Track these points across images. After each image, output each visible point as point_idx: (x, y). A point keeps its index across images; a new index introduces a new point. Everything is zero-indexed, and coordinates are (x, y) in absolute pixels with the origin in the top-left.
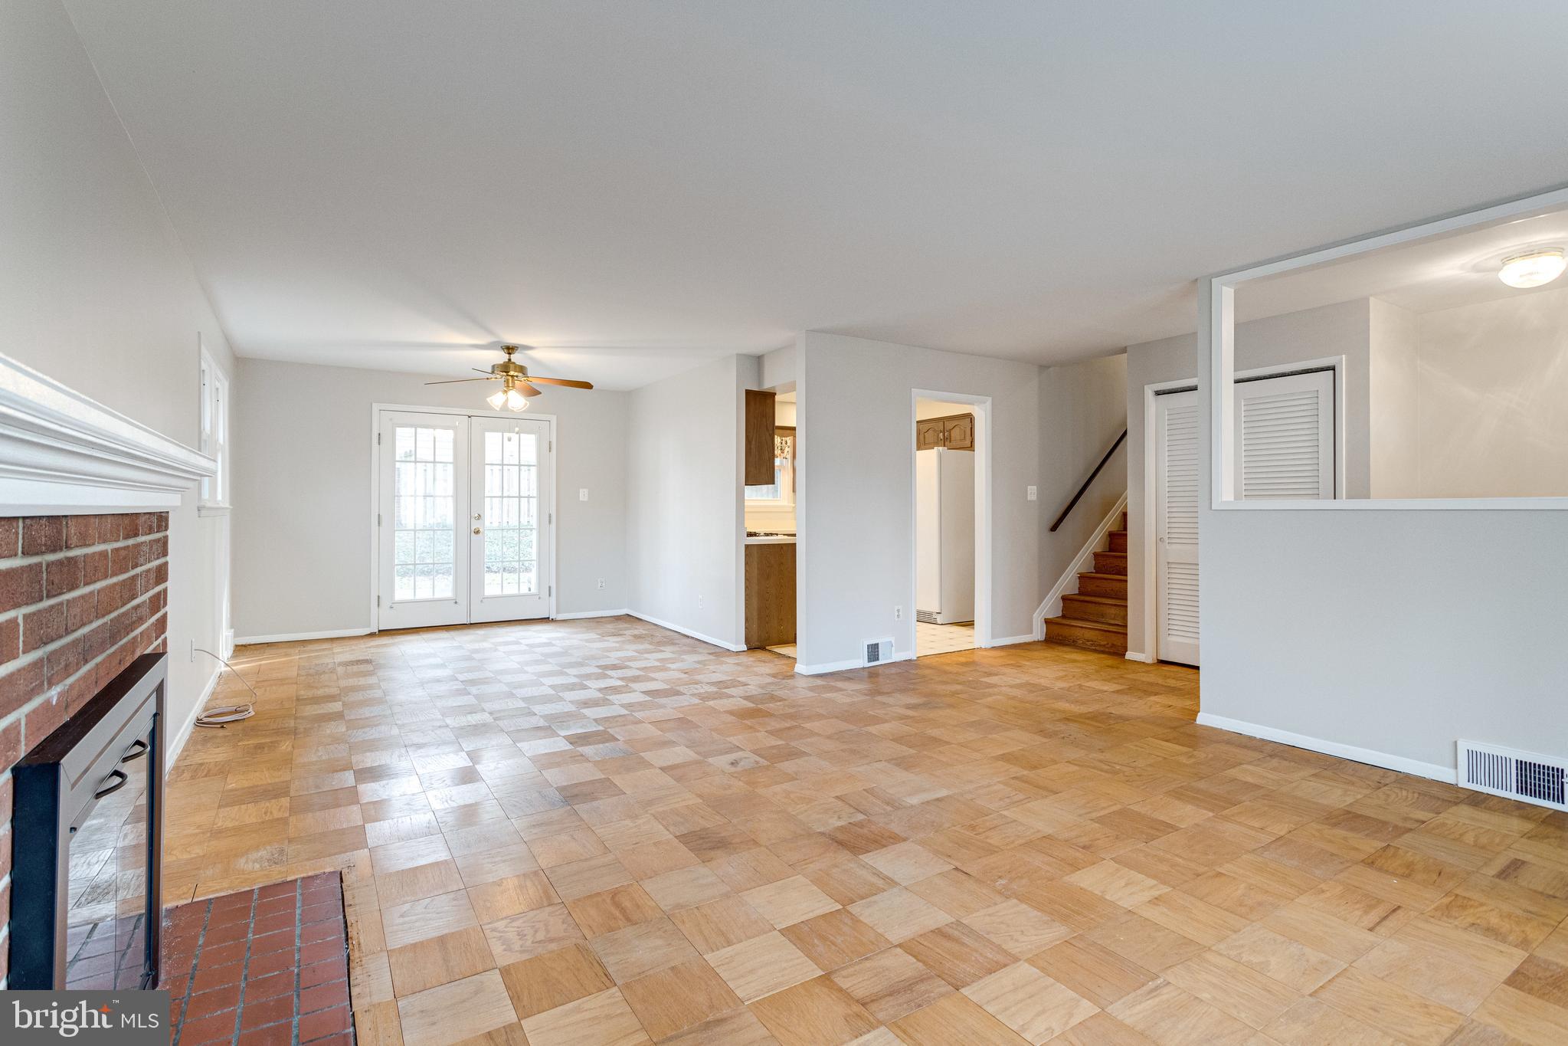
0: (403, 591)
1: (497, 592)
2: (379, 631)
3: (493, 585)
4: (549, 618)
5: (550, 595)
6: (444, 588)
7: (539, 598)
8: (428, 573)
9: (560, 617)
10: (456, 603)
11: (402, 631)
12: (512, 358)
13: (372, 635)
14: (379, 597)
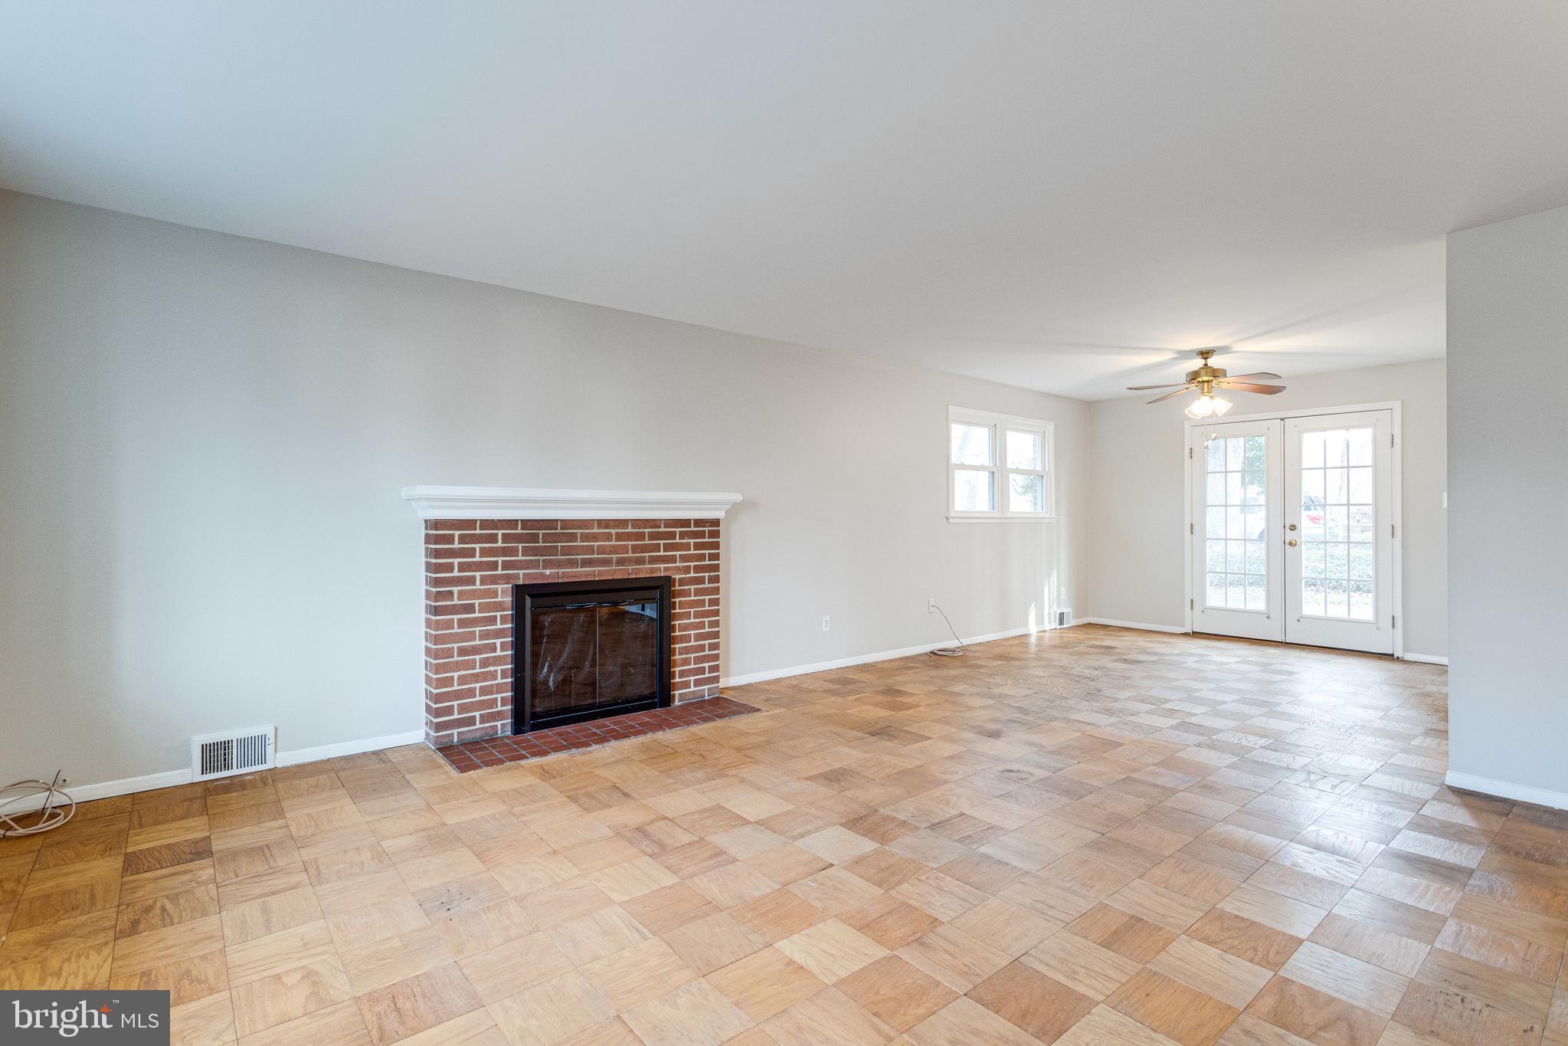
0: (1214, 598)
1: (1319, 611)
2: (1193, 632)
3: (1312, 604)
4: (1393, 655)
5: (1393, 626)
6: (1256, 600)
7: (1378, 628)
8: (1240, 583)
9: (1409, 657)
10: (1268, 617)
11: (1214, 637)
12: (1208, 363)
13: (1186, 634)
14: (1192, 601)
